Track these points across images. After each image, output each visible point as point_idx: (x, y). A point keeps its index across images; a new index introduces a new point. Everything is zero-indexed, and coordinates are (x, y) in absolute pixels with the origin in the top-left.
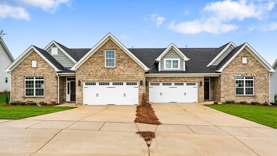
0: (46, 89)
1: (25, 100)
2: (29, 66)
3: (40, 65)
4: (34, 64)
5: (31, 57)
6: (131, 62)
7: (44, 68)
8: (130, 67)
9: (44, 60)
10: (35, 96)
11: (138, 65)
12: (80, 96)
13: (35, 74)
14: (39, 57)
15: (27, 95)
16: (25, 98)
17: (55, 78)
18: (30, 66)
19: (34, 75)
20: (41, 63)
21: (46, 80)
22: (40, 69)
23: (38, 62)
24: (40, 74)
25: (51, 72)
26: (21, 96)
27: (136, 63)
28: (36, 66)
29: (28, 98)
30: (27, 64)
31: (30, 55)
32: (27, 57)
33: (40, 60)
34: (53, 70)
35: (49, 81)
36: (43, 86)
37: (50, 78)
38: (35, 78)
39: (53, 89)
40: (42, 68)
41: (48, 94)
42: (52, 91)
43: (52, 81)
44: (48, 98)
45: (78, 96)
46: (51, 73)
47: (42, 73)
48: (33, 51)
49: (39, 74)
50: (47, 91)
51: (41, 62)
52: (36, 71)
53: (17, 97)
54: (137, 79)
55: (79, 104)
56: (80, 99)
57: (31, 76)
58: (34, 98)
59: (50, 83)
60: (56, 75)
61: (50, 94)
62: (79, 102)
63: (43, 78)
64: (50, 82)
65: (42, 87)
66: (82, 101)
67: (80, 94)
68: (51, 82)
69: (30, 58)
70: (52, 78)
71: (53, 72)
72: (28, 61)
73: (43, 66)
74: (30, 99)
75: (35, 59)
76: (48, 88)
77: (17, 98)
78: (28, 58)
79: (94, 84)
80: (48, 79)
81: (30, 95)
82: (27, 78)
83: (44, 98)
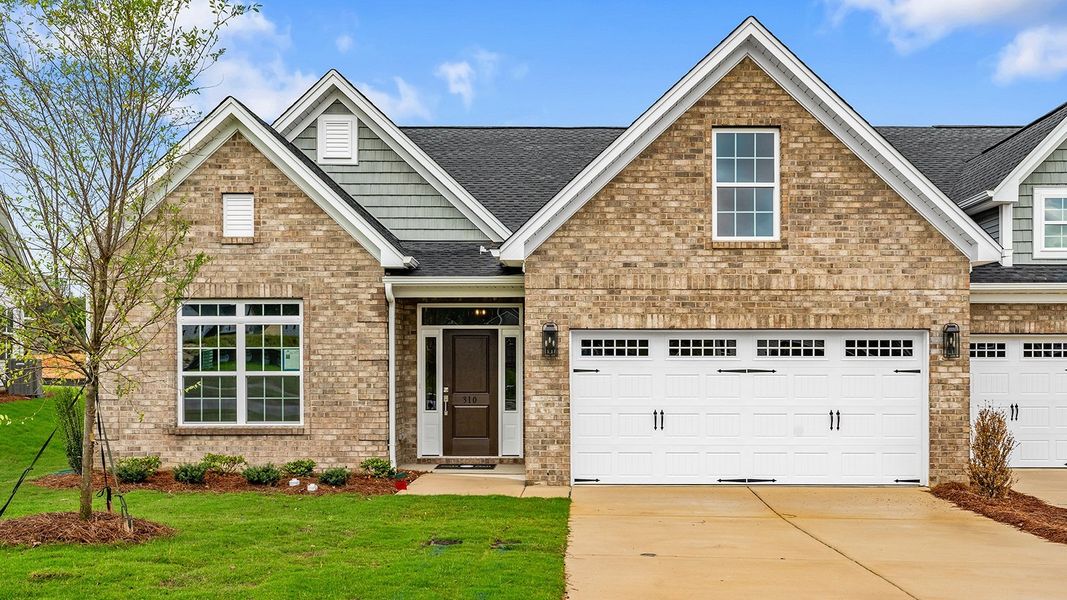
0: (315, 380)
1: (180, 449)
2: (206, 229)
3: (277, 225)
4: (238, 218)
5: (222, 172)
6: (884, 205)
7: (299, 246)
8: (877, 241)
9: (301, 194)
10: (241, 421)
11: (928, 226)
12: (555, 423)
13: (245, 280)
14: (268, 173)
15: (191, 415)
16: (183, 435)
17: (373, 308)
18: (211, 234)
19: (240, 287)
20: (284, 211)
21: (316, 325)
22: (276, 248)
23: (264, 208)
24: (278, 280)
25: (348, 269)
26: (157, 426)
27: (914, 214)
28: (250, 233)
29: (199, 434)
30: (195, 217)
31: (213, 161)
32: (194, 174)
33: (279, 194)
34: (359, 256)
35: (337, 330)
36: (295, 362)
37: (341, 308)
38: (241, 307)
39: (360, 380)
40: (288, 246)
41: (327, 409)
42: (354, 392)
43: (351, 330)
44: (330, 438)
45: (540, 423)
46: (349, 274)
47: (287, 279)
48: (234, 137)
49: (271, 282)
50: (319, 391)
51: (281, 206)
52: (253, 262)
53: (128, 432)
54: (922, 317)
55: (544, 479)
56: (554, 448)
57: (222, 292)
58: (239, 434)
59: (340, 341)
60: (382, 291)
61: (342, 408)
62: (544, 466)
63: (292, 310)
64: (339, 336)
65: (288, 364)
66: (564, 457)
67: (552, 409)
68: (351, 336)
69: (214, 179)
70: (352, 308)
71: (358, 268)
72: (201, 201)
73: (295, 233)
74: (211, 443)
75: (244, 186)
76: (331, 370)
77: (131, 438)
78: (196, 183)
79: (640, 348)
80: (330, 313)
81: (211, 415)
82: (192, 310)
83: (299, 434)
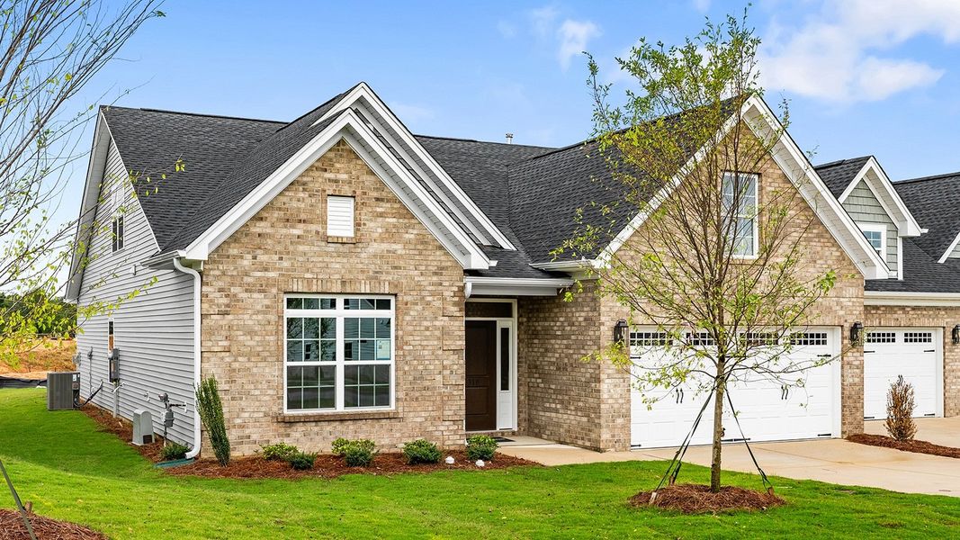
0: (406, 368)
1: (288, 435)
2: (313, 227)
3: (375, 227)
4: (340, 218)
5: (327, 175)
6: (819, 236)
7: (394, 246)
8: (815, 262)
9: (396, 200)
10: (340, 407)
11: (842, 252)
12: (621, 401)
13: (347, 276)
14: (368, 179)
15: (293, 404)
16: (290, 422)
17: (455, 304)
18: (317, 233)
19: (343, 283)
20: (381, 215)
21: (408, 318)
22: (375, 247)
23: (364, 211)
24: (375, 277)
25: (434, 269)
26: (266, 415)
27: (835, 244)
28: (351, 234)
29: (306, 420)
30: (303, 216)
31: (319, 164)
32: (302, 176)
33: (377, 199)
34: (443, 258)
35: (426, 324)
36: (386, 352)
37: (428, 303)
38: (340, 301)
39: (444, 367)
40: (385, 246)
41: (417, 394)
42: (439, 378)
43: (437, 323)
44: (419, 420)
45: (610, 401)
46: (435, 274)
47: (383, 277)
48: (338, 144)
49: (371, 278)
50: (411, 378)
51: (379, 210)
52: (354, 260)
53: (238, 421)
55: (613, 446)
56: (620, 421)
57: (328, 287)
58: (342, 419)
59: (428, 333)
60: (462, 289)
61: (430, 393)
62: (613, 436)
63: (384, 305)
64: (427, 329)
65: (379, 353)
66: (626, 428)
67: (618, 389)
68: (436, 328)
69: (319, 181)
70: (438, 304)
71: (442, 268)
72: (308, 201)
73: (390, 235)
74: (316, 429)
75: (347, 190)
76: (420, 359)
77: (242, 427)
78: (305, 184)
79: (667, 340)
80: (419, 307)
81: (311, 403)
83: (388, 417)
